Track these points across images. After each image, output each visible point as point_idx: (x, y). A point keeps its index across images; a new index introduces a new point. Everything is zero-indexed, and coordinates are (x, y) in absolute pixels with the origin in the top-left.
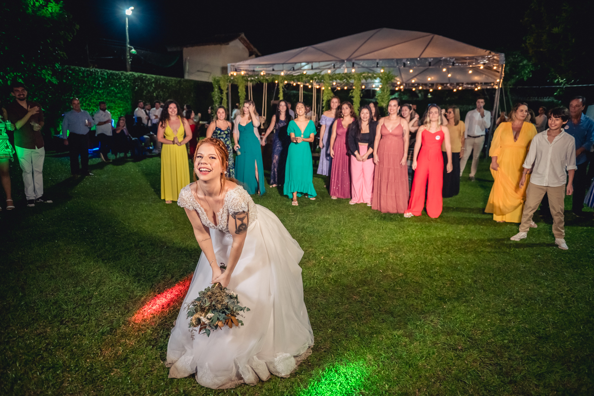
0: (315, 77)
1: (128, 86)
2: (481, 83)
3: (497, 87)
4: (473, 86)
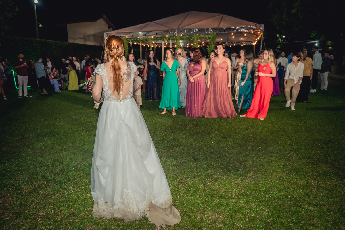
0: (171, 38)
1: (38, 48)
2: (245, 42)
3: (253, 44)
4: (240, 44)
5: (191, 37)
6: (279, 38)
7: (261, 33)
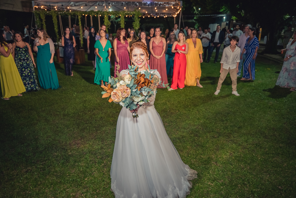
0: (99, 13)
2: (167, 14)
3: (174, 16)
4: (163, 15)
5: (118, 13)
6: (196, 10)
7: (180, 8)
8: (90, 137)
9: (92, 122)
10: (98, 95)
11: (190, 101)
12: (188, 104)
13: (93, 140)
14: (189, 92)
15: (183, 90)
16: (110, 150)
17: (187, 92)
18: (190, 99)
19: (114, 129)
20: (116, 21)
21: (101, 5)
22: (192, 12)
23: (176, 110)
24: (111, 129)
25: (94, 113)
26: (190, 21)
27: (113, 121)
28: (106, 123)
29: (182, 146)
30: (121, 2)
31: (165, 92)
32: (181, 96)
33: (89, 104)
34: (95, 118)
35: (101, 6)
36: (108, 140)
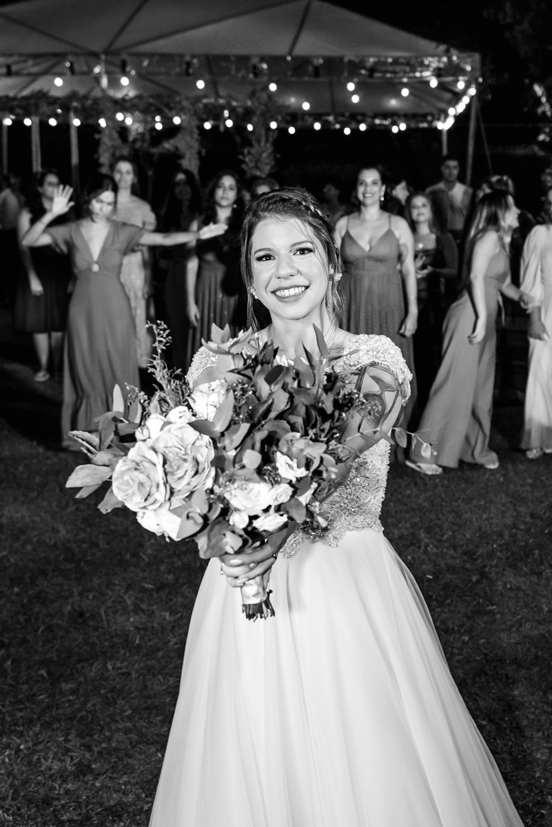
2: (405, 115)
3: (441, 126)
4: (386, 122)
6: (544, 100)
7: (468, 87)
8: (19, 714)
9: (30, 637)
10: (64, 503)
11: (536, 526)
12: (527, 544)
13: (37, 729)
14: (530, 481)
15: (498, 476)
16: (125, 778)
17: (522, 485)
18: (540, 518)
19: (145, 672)
20: (155, 150)
21: (85, 69)
22: (526, 109)
23: (466, 570)
24: (129, 674)
25: (40, 592)
26: (520, 151)
27: (142, 632)
28: (106, 640)
29: (510, 754)
30: (182, 56)
31: (409, 484)
32: (491, 502)
33: (17, 545)
34: (47, 620)
35: (83, 73)
36: (118, 730)
